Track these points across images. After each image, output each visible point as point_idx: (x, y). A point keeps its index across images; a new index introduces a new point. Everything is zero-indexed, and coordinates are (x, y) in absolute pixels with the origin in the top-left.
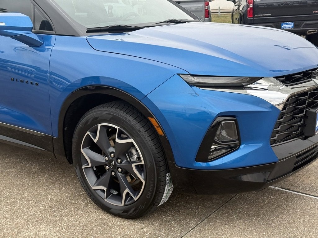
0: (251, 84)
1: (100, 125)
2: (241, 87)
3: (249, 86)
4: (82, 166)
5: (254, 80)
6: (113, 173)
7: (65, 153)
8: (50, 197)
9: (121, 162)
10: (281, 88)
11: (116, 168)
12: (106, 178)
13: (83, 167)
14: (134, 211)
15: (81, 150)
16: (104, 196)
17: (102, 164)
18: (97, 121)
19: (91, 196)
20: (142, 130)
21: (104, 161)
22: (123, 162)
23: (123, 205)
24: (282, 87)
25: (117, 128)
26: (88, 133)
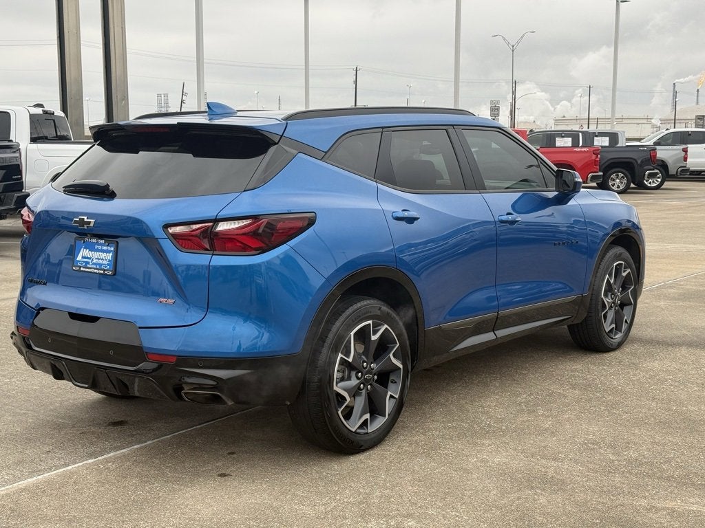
25: (623, 262)
26: (607, 277)
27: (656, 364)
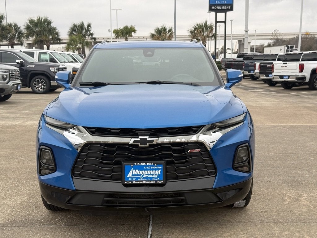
3: (70, 130)
27: (19, 201)
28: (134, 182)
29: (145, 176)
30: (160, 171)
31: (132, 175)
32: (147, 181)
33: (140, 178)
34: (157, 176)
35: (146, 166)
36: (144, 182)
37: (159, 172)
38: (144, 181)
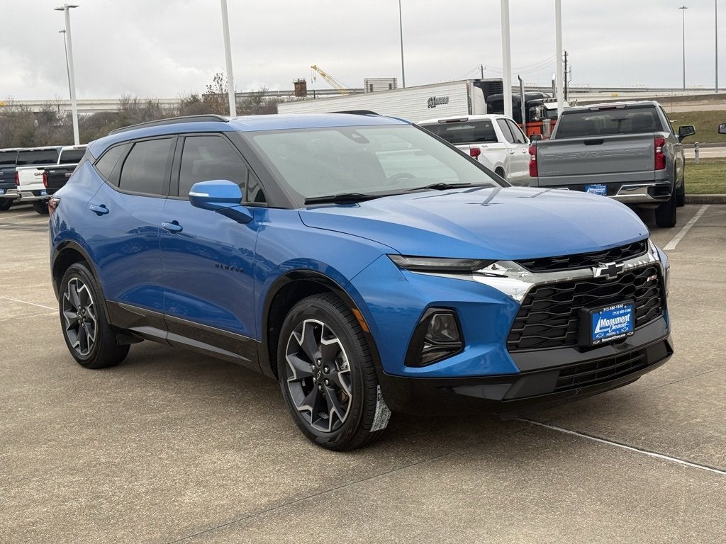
0: (482, 268)
1: (305, 321)
2: (469, 272)
3: (480, 271)
4: (287, 379)
5: (485, 263)
6: (320, 387)
7: (271, 363)
8: (253, 426)
9: (329, 371)
10: (523, 275)
11: (323, 379)
12: (313, 394)
13: (288, 381)
14: (341, 438)
15: (286, 357)
16: (310, 419)
17: (309, 375)
18: (302, 316)
19: (296, 420)
20: (349, 326)
21: (311, 371)
22: (332, 371)
23: (329, 430)
24: (526, 273)
25: (322, 324)
26: (293, 333)
28: (603, 340)
29: (614, 328)
30: (629, 315)
31: (601, 329)
32: (617, 335)
33: (607, 332)
34: (626, 324)
35: (615, 310)
36: (613, 338)
37: (627, 318)
38: (613, 335)
